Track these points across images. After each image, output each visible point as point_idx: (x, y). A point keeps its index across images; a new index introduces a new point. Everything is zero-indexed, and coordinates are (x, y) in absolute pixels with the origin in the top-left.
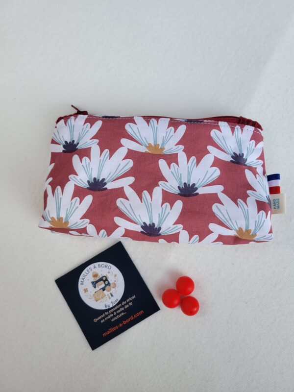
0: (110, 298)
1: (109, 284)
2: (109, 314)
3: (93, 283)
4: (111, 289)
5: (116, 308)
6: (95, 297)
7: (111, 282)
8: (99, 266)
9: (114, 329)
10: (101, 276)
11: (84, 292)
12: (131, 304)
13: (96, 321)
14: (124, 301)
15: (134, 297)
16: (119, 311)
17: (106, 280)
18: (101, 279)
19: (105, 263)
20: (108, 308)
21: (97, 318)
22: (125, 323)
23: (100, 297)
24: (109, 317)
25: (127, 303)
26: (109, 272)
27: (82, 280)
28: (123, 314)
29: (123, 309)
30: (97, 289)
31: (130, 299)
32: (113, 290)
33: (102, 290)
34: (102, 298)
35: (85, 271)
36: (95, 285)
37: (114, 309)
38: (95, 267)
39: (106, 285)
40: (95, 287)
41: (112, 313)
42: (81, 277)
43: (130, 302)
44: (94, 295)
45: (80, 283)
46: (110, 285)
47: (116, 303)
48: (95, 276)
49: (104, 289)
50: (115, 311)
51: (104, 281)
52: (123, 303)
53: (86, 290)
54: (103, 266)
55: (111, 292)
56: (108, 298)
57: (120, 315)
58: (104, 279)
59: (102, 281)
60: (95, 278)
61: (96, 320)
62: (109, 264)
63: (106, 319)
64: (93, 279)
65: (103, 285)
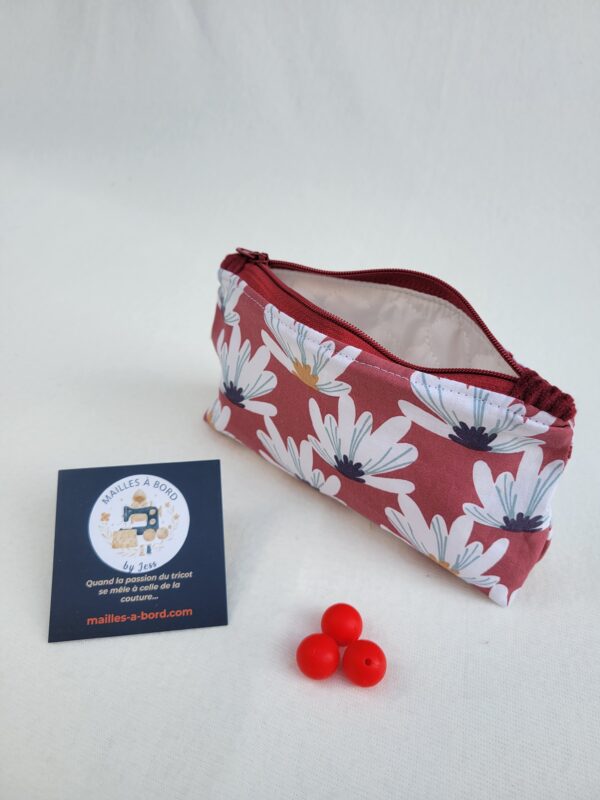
0: (142, 554)
1: (155, 527)
2: (123, 585)
3: (127, 509)
4: (153, 538)
5: (142, 579)
6: (115, 539)
7: (161, 525)
8: (156, 484)
9: (117, 619)
10: (149, 505)
11: (100, 517)
12: (177, 585)
13: (90, 586)
14: (166, 574)
15: (190, 574)
16: (146, 588)
17: (155, 516)
18: (146, 511)
19: (170, 485)
20: (127, 571)
21: (95, 580)
22: (144, 616)
23: (125, 544)
24: (120, 590)
25: (170, 581)
26: (167, 505)
27: (109, 495)
28: (150, 597)
29: (156, 587)
30: (129, 524)
31: (180, 575)
32: (156, 542)
33: (135, 531)
34: (128, 546)
35: (125, 480)
36: (129, 515)
37: (138, 580)
38: (147, 483)
39: (149, 526)
40: (126, 520)
41: (131, 585)
42: (112, 487)
43: (177, 580)
44: (115, 533)
45: (102, 496)
46: (156, 530)
47: (149, 570)
48: (139, 498)
49: (140, 531)
50: (139, 584)
51: (150, 518)
52: (163, 577)
53: (105, 517)
54: (163, 488)
55: (151, 543)
56: (138, 554)
57: (143, 598)
58: (152, 514)
59: (145, 516)
60: (137, 503)
61: (90, 584)
62: (175, 490)
63: (113, 591)
64: (131, 504)
65: (143, 524)
